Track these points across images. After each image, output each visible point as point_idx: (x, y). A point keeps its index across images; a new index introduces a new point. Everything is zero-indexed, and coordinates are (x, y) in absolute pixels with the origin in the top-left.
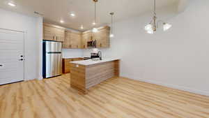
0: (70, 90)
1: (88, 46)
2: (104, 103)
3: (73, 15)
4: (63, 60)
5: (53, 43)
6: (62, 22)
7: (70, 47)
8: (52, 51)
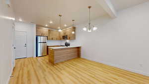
0: (47, 63)
1: (63, 38)
2: (61, 70)
3: (51, 22)
4: (48, 47)
5: (42, 37)
6: (46, 26)
7: (52, 39)
8: (42, 42)
